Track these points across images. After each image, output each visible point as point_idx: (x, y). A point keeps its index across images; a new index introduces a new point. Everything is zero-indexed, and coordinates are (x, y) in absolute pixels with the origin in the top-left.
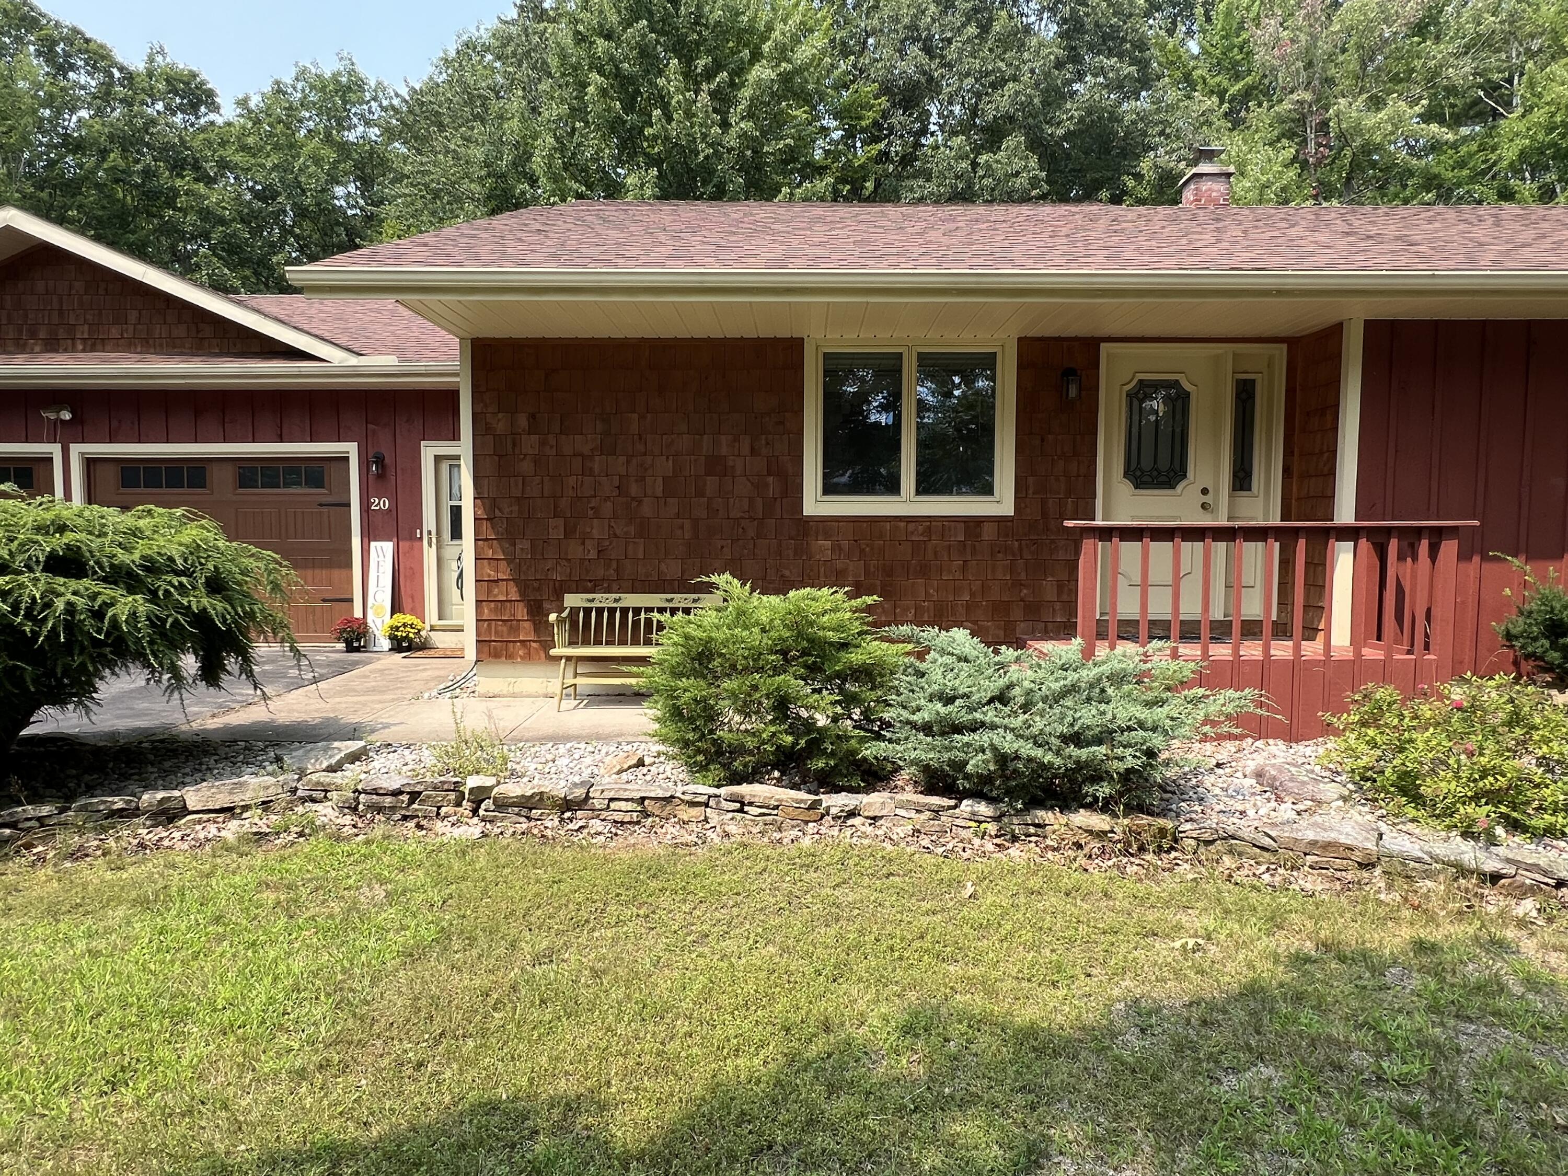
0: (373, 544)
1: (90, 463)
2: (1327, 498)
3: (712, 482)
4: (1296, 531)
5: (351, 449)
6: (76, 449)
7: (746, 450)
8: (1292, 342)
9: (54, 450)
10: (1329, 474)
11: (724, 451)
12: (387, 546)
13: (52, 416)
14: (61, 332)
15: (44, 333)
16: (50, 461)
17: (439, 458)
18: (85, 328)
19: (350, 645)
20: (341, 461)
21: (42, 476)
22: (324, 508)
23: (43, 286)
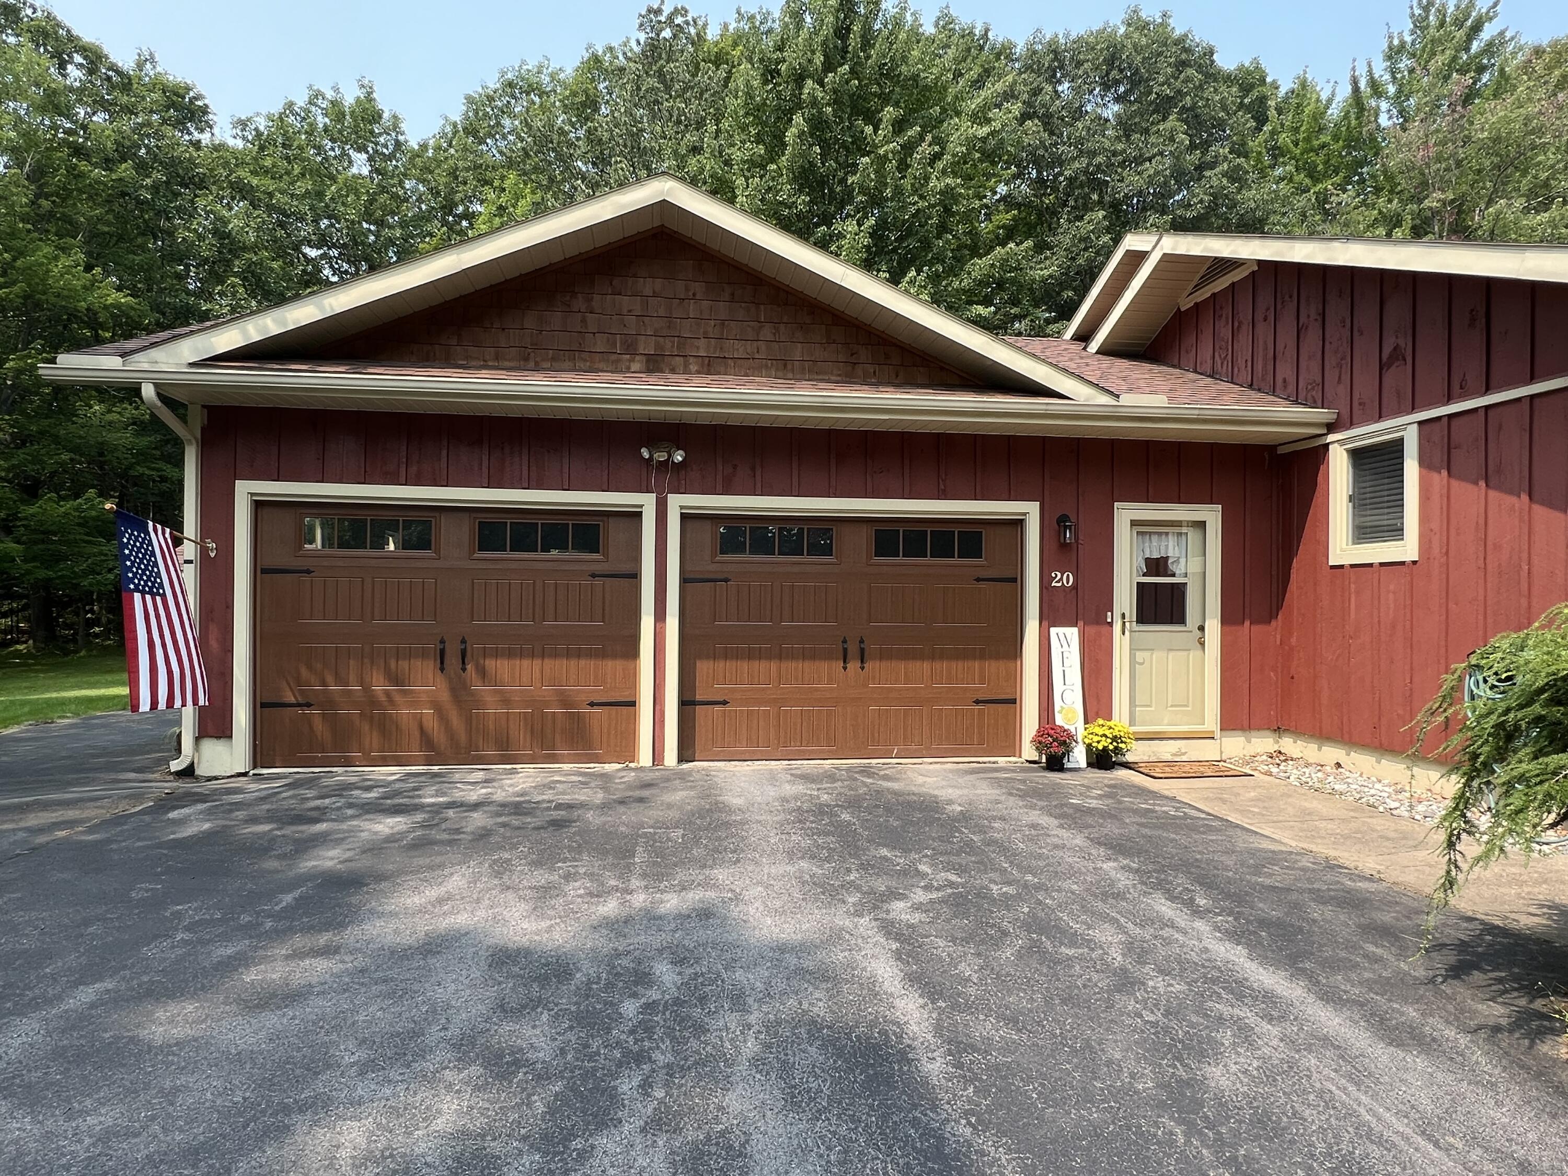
0: (1053, 631)
1: (687, 517)
5: (1031, 511)
6: (676, 502)
9: (647, 502)
12: (1072, 633)
13: (661, 456)
14: (669, 346)
15: (647, 346)
16: (636, 516)
17: (1134, 523)
18: (702, 343)
19: (1055, 763)
20: (1018, 524)
21: (614, 534)
22: (983, 585)
23: (648, 286)
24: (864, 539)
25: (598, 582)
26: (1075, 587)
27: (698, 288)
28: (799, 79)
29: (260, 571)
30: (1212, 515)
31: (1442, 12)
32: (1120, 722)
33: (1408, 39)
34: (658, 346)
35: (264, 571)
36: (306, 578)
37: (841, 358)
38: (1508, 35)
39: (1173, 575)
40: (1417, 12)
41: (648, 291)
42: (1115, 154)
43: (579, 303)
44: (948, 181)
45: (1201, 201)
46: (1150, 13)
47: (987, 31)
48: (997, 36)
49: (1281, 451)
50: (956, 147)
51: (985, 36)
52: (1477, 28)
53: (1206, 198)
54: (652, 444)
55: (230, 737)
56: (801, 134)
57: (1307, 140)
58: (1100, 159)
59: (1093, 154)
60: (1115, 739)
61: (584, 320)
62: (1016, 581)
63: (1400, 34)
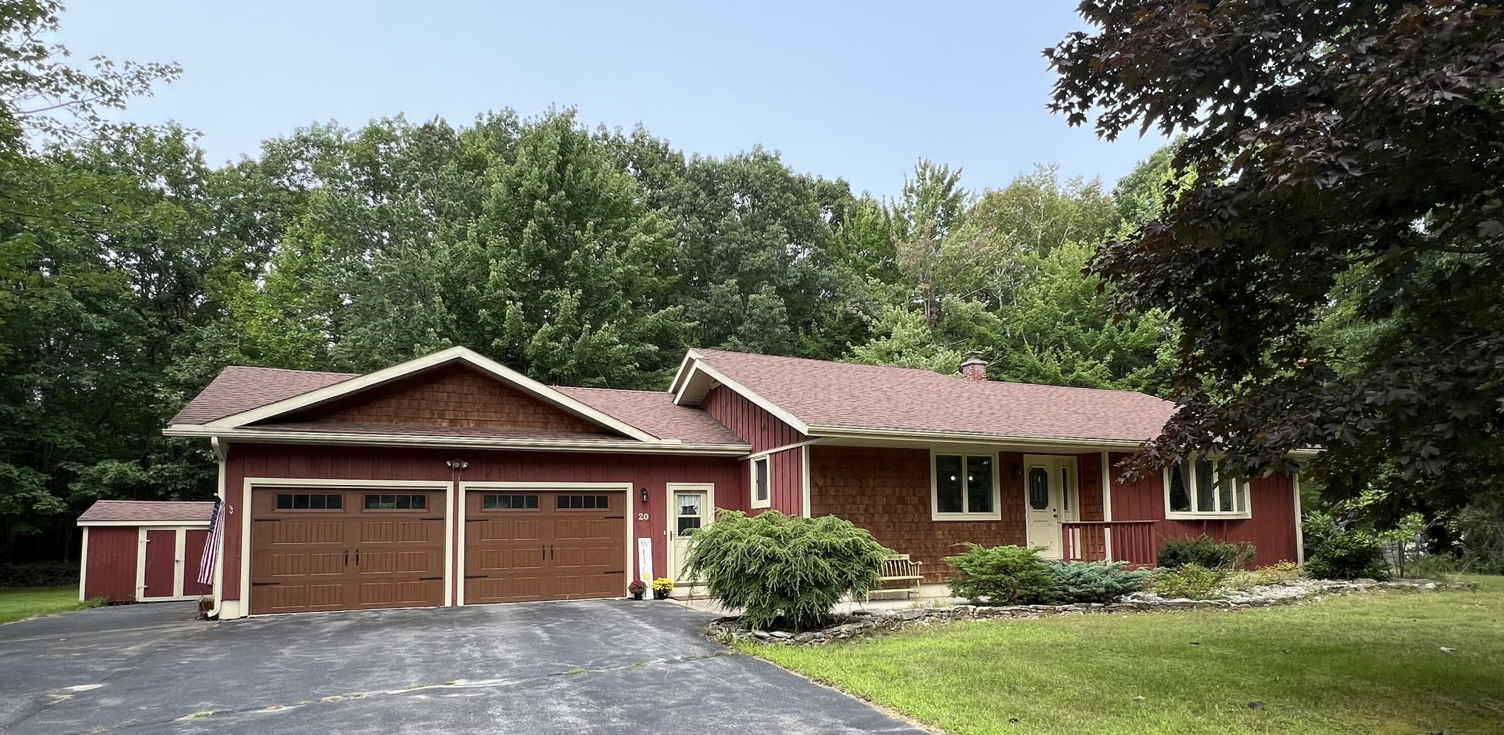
0: (640, 540)
1: (468, 492)
2: (1101, 513)
3: (899, 507)
4: (1117, 524)
5: (629, 487)
6: (463, 485)
7: (912, 494)
8: (1078, 456)
9: (449, 485)
10: (1101, 503)
11: (904, 494)
12: (649, 540)
13: (457, 465)
14: (460, 415)
15: (449, 415)
16: (444, 491)
17: (675, 491)
18: (476, 413)
19: (638, 596)
20: (623, 492)
21: (432, 500)
22: (607, 520)
23: (450, 388)
24: (552, 500)
25: (425, 522)
26: (649, 520)
27: (474, 389)
28: (533, 196)
29: (254, 520)
30: (710, 488)
31: (932, 171)
32: (671, 578)
33: (915, 185)
34: (455, 415)
35: (256, 520)
36: (277, 523)
37: (541, 420)
38: (964, 192)
39: (695, 513)
40: (920, 170)
41: (450, 390)
42: (743, 242)
43: (418, 396)
44: (629, 266)
45: (796, 277)
46: (769, 150)
47: (667, 145)
48: (674, 149)
49: (739, 459)
50: (633, 247)
51: (666, 148)
52: (951, 183)
53: (799, 274)
54: (452, 459)
55: (239, 600)
56: (533, 233)
57: (865, 236)
58: (734, 245)
59: (729, 242)
60: (664, 585)
61: (419, 404)
62: (623, 518)
63: (912, 182)
